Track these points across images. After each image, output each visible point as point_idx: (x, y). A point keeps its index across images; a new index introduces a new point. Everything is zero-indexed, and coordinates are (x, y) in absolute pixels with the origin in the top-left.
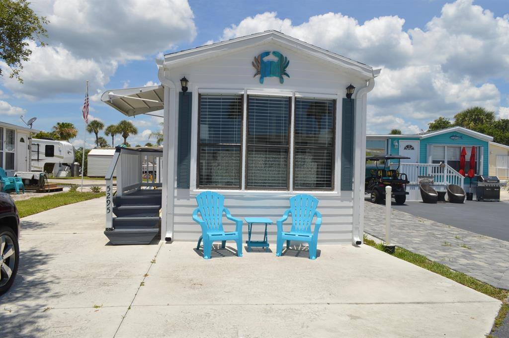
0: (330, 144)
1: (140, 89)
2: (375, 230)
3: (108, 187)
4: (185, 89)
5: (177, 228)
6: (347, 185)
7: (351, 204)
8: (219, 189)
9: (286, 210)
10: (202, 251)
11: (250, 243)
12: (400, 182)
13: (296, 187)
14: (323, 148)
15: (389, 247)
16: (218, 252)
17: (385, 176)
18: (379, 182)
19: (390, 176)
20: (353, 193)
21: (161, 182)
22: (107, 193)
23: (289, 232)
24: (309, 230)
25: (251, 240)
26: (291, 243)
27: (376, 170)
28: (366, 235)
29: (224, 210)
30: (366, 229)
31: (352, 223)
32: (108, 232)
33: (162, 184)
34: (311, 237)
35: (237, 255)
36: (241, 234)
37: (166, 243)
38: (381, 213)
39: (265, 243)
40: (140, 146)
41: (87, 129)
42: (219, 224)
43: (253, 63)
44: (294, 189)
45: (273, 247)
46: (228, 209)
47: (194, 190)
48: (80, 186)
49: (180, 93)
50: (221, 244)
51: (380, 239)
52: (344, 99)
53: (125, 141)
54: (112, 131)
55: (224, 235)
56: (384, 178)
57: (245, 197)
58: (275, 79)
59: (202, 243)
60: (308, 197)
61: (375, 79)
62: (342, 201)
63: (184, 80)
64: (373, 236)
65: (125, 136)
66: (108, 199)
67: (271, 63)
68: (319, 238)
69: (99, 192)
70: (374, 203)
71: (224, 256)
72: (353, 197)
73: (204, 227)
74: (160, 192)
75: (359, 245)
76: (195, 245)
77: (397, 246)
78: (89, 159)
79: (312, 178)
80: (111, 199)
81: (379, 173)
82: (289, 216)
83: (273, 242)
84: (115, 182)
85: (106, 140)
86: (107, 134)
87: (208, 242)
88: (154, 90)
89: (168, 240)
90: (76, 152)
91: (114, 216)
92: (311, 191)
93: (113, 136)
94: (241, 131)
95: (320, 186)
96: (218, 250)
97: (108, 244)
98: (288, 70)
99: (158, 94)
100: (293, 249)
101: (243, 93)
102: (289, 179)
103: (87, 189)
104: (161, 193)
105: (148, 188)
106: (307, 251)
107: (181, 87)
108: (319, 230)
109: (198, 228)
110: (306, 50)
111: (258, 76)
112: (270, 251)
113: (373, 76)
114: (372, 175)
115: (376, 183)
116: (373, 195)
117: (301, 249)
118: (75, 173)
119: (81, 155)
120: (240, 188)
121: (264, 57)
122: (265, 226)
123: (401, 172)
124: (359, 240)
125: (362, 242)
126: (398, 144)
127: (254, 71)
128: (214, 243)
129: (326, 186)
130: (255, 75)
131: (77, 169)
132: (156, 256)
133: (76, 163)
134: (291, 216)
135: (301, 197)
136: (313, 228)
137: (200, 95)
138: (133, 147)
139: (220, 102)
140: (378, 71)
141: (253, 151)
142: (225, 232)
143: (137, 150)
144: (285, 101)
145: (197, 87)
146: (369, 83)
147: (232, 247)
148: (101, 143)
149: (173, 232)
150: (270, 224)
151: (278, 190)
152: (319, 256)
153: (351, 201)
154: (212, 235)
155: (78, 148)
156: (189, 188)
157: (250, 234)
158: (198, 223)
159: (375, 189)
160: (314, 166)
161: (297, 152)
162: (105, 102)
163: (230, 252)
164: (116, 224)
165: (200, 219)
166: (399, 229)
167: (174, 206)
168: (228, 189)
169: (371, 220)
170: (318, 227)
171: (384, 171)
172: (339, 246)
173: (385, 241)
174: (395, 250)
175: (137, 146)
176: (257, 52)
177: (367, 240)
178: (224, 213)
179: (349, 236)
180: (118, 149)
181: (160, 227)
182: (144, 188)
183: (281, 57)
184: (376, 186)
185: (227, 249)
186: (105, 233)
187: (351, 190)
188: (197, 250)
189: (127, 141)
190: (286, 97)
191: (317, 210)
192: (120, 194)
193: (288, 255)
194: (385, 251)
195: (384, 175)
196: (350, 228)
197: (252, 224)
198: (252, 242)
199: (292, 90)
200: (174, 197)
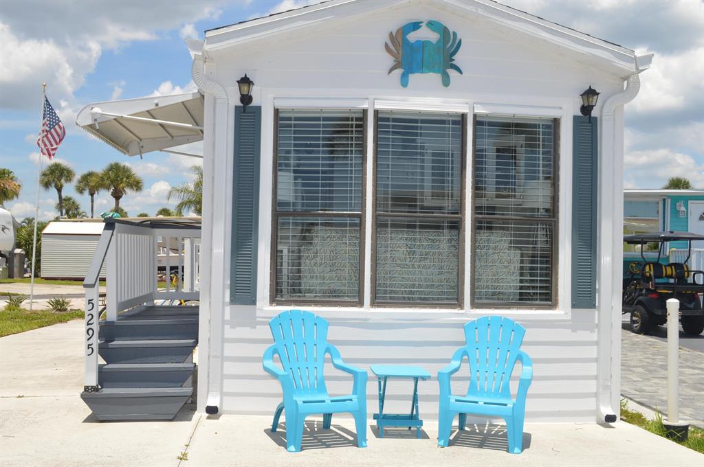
0: (547, 210)
1: (156, 101)
2: (644, 391)
3: (90, 301)
4: (246, 99)
5: (229, 385)
6: (585, 296)
7: (594, 337)
8: (316, 305)
9: (457, 348)
10: (284, 435)
11: (381, 417)
12: (692, 290)
13: (476, 301)
14: (532, 220)
15: (675, 427)
16: (315, 438)
17: (661, 277)
18: (648, 290)
19: (671, 277)
20: (596, 313)
21: (196, 289)
22: (87, 313)
23: (464, 396)
24: (506, 392)
25: (385, 411)
26: (468, 419)
27: (642, 264)
28: (625, 401)
29: (328, 350)
30: (624, 388)
31: (596, 377)
32: (89, 395)
33: (198, 294)
34: (510, 406)
35: (356, 444)
36: (363, 399)
37: (208, 418)
38: (654, 354)
39: (413, 418)
40: (146, 216)
41: (41, 182)
42: (318, 378)
43: (387, 46)
44: (474, 305)
45: (430, 426)
46: (337, 347)
47: (265, 307)
48: (27, 297)
49: (237, 108)
50: (321, 419)
51: (654, 410)
52: (575, 118)
53: (117, 204)
54: (90, 184)
55: (328, 402)
56: (658, 281)
57: (370, 321)
58: (434, 78)
59: (282, 419)
60: (503, 323)
61: (640, 75)
62: (574, 330)
63: (245, 81)
64: (639, 403)
65: (117, 195)
66: (90, 326)
67: (424, 44)
68: (527, 409)
69: (66, 310)
70: (639, 332)
71: (328, 446)
72: (596, 322)
73: (289, 385)
74: (195, 312)
75: (611, 424)
76: (268, 422)
77: (692, 426)
78: (44, 240)
79: (511, 282)
80: (96, 327)
81: (647, 269)
82: (462, 361)
83: (430, 416)
84: (102, 290)
85: (78, 203)
86: (80, 191)
87: (297, 416)
88: (182, 102)
89: (212, 411)
90: (18, 229)
91: (102, 362)
92: (509, 308)
93: (92, 195)
94: (363, 185)
95: (529, 299)
96: (316, 433)
97: (90, 420)
98: (458, 59)
99: (193, 111)
100: (473, 432)
101: (365, 106)
102: (463, 284)
103: (42, 305)
104: (198, 315)
105: (167, 303)
106: (501, 436)
107: (239, 96)
108: (529, 392)
109: (275, 386)
110: (494, 17)
111: (399, 72)
112: (424, 436)
113: (637, 68)
114: (633, 274)
115: (641, 290)
116: (635, 316)
117: (490, 431)
118: (16, 270)
119: (30, 234)
120: (360, 303)
121: (409, 32)
122: (412, 383)
123: (694, 267)
124: (611, 413)
125: (618, 417)
126: (687, 209)
127: (389, 61)
128: (308, 418)
129: (541, 300)
130: (390, 71)
131: (20, 262)
132: (187, 446)
133: (18, 251)
134: (468, 361)
135: (488, 323)
136: (514, 387)
137: (277, 111)
138: (133, 216)
139: (318, 126)
140: (647, 60)
141: (386, 226)
142: (330, 395)
143: (141, 224)
144: (454, 122)
145: (271, 96)
146: (628, 83)
147: (343, 425)
148: (69, 210)
149: (223, 395)
150: (424, 378)
151: (441, 308)
152: (528, 447)
153: (592, 331)
154: (304, 402)
155: (22, 219)
156: (254, 302)
157: (382, 399)
158: (274, 375)
159: (640, 303)
160: (515, 256)
161: (480, 228)
162: (84, 127)
163: (341, 436)
164: (105, 377)
165: (277, 368)
166: (695, 389)
167: (224, 340)
168: (336, 306)
169: (634, 369)
170: (525, 384)
171: (657, 266)
172: (568, 425)
173: (666, 415)
174: (689, 435)
175: (141, 215)
176: (394, 25)
177: (626, 411)
178: (328, 355)
179: (590, 404)
180: (110, 224)
181: (195, 383)
182: (158, 302)
183: (444, 32)
184: (641, 298)
185: (334, 432)
186: (83, 396)
187: (592, 306)
188: (273, 432)
189: (120, 205)
190: (456, 115)
191: (523, 349)
192: (112, 315)
193: (464, 444)
194: (667, 437)
195: (659, 275)
196: (592, 386)
197: (386, 378)
198: (386, 417)
199: (467, 100)
200: (224, 322)
